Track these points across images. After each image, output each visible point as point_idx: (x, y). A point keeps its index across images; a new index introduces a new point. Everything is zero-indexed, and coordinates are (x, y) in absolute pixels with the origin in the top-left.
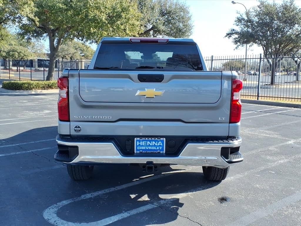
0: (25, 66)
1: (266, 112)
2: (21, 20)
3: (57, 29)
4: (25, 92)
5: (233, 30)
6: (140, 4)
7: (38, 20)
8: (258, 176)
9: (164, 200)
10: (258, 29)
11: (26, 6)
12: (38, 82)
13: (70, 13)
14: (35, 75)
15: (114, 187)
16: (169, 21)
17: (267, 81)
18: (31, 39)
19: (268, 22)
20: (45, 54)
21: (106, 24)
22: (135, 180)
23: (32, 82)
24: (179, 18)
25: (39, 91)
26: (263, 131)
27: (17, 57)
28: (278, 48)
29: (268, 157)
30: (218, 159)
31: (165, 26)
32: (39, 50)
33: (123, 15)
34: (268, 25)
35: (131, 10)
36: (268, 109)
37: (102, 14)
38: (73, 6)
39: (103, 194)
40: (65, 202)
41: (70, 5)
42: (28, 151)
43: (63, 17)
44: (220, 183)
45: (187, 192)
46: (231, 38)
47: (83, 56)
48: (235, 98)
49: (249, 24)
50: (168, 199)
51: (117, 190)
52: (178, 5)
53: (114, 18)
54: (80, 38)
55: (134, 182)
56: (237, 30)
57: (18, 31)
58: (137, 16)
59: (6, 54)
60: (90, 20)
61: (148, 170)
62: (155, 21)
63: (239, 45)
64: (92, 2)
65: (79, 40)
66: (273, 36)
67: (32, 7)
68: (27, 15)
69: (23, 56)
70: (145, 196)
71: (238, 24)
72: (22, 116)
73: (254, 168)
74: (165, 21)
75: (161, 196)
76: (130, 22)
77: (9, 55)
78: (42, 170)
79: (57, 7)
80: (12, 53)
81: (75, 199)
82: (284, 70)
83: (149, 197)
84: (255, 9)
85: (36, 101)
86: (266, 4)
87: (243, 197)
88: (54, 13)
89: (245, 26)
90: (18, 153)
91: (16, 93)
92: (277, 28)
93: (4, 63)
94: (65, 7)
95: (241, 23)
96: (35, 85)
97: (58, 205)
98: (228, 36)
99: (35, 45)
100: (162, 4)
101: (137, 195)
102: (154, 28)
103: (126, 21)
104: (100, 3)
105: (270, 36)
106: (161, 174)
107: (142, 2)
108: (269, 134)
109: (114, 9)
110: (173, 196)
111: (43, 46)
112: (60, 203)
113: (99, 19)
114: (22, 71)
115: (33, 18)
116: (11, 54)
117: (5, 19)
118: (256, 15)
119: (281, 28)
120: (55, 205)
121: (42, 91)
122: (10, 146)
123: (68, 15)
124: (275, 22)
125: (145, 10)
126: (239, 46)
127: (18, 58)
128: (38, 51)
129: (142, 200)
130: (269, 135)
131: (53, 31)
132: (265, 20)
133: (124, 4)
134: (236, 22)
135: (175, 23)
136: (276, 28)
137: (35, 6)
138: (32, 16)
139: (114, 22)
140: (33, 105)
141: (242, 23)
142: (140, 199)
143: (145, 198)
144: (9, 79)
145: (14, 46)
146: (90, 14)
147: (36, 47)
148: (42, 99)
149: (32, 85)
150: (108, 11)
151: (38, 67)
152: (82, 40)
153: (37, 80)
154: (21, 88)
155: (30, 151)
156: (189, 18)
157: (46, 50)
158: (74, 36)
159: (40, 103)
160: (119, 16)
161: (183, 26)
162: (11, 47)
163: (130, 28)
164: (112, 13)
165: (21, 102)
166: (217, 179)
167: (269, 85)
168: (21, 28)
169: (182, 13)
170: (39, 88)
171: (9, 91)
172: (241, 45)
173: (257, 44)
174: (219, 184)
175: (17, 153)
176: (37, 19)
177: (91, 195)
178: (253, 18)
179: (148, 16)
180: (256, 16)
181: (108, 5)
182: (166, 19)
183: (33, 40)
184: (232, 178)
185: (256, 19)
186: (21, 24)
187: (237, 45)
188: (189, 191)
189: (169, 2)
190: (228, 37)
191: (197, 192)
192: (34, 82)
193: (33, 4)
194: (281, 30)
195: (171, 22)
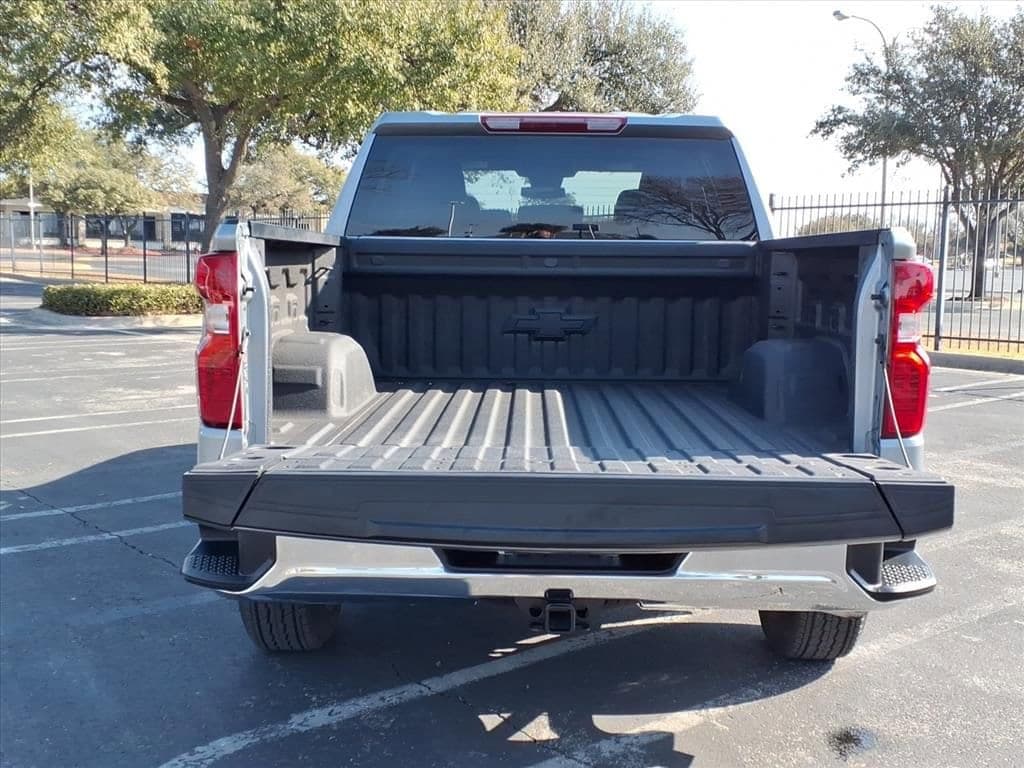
0: (129, 238)
1: (969, 393)
2: (110, 76)
3: (232, 105)
4: (121, 324)
5: (840, 109)
6: (517, 22)
7: (166, 71)
8: (975, 639)
9: (613, 738)
10: (926, 105)
11: (123, 23)
12: (164, 287)
13: (273, 49)
14: (159, 265)
15: (419, 684)
16: (616, 81)
17: (959, 287)
18: (145, 144)
19: (964, 82)
20: (195, 196)
21: (400, 83)
22: (498, 652)
23: (145, 288)
24: (652, 70)
25: (168, 320)
26: (969, 462)
27: (101, 205)
28: (997, 170)
29: (1003, 565)
30: (834, 582)
31: (601, 97)
32: (176, 181)
33: (459, 53)
34: (961, 92)
35: (487, 35)
36: (978, 384)
37: (387, 51)
38: (286, 23)
39: (377, 711)
40: (226, 745)
41: (276, 21)
42: (107, 536)
43: (252, 62)
44: (829, 668)
45: (703, 707)
46: (831, 137)
47: (323, 203)
48: (903, 337)
49: (895, 87)
50: (628, 736)
51: (430, 694)
52: (649, 23)
53: (428, 64)
54: (312, 139)
55: (497, 661)
56: (852, 108)
57: (97, 111)
58: (506, 56)
59: (66, 195)
60: (345, 71)
61: (550, 624)
62: (569, 79)
63: (860, 161)
64: (351, 11)
65: (307, 145)
66: (978, 127)
67: (142, 29)
68: (128, 54)
69: (122, 204)
70: (537, 720)
71: (855, 87)
72: (99, 406)
73: (954, 609)
74: (604, 79)
75: (603, 722)
76: (483, 77)
77: (75, 199)
78: (147, 611)
79: (230, 29)
80: (85, 192)
81: (266, 732)
82: (1011, 250)
83: (554, 725)
84: (915, 38)
85: (155, 354)
86: (957, 17)
87: (926, 728)
88: (221, 50)
89: (880, 95)
90: (68, 542)
91: (89, 325)
92: (994, 103)
93: (60, 225)
94: (258, 26)
95: (867, 85)
96: (156, 300)
97: (198, 756)
98: (822, 132)
99: (162, 166)
100: (594, 21)
101: (506, 715)
102: (565, 103)
103: (468, 76)
104: (378, 14)
105: (969, 128)
106: (599, 629)
107: (525, 13)
108: (992, 476)
109: (427, 34)
110: (648, 723)
111: (189, 171)
112: (205, 748)
113: (376, 67)
114: (120, 252)
115: (149, 65)
116: (81, 197)
117: (54, 73)
118: (918, 57)
119: (1009, 102)
120: (185, 756)
121: (178, 319)
122: (44, 513)
123: (270, 56)
124: (988, 81)
125: (533, 41)
126: (860, 165)
127: (105, 208)
128: (174, 186)
129: (528, 739)
130: (993, 480)
131: (218, 113)
132: (951, 72)
133: (461, 16)
134: (849, 83)
135: (637, 87)
136: (989, 100)
137: (154, 25)
138: (144, 59)
139: (429, 79)
140: (141, 366)
141: (871, 85)
142: (519, 733)
143: (540, 729)
144: (70, 278)
145: (92, 168)
146: (344, 50)
147: (165, 173)
148: (175, 346)
149: (145, 298)
150: (405, 40)
151: (173, 240)
152: (318, 147)
153: (161, 283)
154: (108, 310)
155: (115, 535)
156: (686, 69)
157: (199, 183)
158: (292, 132)
159: (167, 361)
160: (444, 59)
161: (667, 94)
162: (83, 171)
163: (483, 99)
164: (419, 46)
165: (102, 358)
166: (820, 655)
167: (966, 299)
168: (108, 103)
169: (661, 51)
170: (167, 307)
171: (63, 317)
172: (868, 161)
173: (922, 156)
174: (827, 675)
175: (64, 544)
176: (161, 70)
177: (330, 714)
178: (910, 68)
179: (543, 63)
180: (919, 61)
181: (406, 19)
182: (605, 72)
183: (154, 147)
184: (875, 647)
185: (920, 72)
186: (109, 92)
187: (853, 160)
188: (711, 703)
189: (618, 15)
190: (823, 135)
191: (741, 706)
192: (151, 288)
193: (146, 16)
194: (1007, 108)
195: (622, 84)
